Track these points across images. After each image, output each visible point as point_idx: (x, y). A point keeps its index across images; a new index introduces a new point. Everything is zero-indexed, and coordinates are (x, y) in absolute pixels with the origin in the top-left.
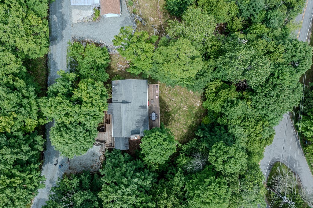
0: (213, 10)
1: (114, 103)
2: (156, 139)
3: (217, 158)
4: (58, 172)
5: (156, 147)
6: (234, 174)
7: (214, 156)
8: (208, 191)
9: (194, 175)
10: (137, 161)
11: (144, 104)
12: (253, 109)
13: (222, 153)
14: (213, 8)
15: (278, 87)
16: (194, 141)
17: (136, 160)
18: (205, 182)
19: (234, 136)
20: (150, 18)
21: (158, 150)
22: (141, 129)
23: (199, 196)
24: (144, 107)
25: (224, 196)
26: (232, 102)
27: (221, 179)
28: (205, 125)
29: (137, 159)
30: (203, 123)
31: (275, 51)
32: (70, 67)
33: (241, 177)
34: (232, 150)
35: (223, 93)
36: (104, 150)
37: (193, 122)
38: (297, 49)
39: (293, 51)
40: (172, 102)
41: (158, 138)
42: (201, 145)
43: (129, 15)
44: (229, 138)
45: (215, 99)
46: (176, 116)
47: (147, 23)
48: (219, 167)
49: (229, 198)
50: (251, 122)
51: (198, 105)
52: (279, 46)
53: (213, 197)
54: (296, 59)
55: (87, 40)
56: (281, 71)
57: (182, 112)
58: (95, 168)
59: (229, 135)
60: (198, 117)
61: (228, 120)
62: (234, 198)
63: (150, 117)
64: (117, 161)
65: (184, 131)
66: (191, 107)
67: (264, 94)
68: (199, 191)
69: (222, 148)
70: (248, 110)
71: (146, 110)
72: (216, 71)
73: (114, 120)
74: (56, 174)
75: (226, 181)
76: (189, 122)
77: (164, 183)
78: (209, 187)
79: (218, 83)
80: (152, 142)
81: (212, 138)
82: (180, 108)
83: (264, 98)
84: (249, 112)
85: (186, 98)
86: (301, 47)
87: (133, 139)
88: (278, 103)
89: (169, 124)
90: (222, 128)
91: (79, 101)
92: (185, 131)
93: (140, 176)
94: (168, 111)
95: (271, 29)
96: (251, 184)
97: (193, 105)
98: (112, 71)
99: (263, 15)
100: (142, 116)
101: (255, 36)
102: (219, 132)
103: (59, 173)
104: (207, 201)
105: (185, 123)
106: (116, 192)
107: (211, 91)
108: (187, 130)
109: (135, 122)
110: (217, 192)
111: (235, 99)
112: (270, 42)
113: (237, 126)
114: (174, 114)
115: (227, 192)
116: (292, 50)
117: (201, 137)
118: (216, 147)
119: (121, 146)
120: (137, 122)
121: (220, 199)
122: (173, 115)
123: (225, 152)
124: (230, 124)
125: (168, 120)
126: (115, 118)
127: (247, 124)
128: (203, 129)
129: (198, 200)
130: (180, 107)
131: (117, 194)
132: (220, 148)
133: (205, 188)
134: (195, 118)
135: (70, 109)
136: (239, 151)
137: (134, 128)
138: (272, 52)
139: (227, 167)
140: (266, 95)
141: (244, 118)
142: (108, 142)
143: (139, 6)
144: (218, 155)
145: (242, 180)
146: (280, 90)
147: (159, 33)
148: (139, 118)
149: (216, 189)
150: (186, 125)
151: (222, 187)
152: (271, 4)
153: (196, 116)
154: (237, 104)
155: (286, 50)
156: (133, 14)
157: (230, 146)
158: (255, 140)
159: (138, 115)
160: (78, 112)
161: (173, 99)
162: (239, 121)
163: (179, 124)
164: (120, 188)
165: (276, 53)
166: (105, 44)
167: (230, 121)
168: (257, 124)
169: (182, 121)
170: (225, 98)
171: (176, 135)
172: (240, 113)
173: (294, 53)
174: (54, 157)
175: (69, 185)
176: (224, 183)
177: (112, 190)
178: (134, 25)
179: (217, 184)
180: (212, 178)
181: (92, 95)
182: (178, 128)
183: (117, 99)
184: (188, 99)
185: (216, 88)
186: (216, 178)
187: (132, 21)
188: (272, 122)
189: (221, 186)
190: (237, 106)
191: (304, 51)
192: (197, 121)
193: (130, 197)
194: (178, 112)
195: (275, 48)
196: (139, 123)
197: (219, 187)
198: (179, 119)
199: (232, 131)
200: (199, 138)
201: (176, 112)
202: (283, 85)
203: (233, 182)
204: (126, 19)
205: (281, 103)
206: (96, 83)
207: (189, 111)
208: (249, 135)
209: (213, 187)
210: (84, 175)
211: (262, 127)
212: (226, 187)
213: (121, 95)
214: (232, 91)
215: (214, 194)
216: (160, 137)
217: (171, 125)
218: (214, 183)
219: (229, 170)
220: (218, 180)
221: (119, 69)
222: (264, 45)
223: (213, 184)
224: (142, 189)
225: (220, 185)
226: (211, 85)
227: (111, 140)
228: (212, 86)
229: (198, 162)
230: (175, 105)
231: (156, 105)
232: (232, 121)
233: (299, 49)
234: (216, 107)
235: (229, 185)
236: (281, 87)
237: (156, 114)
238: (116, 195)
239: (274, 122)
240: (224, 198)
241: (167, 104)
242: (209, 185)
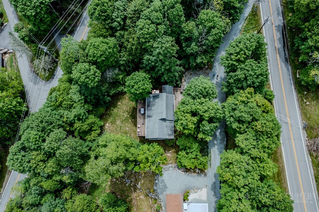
1: (173, 121)
3: (94, 75)
4: (216, 71)
6: (83, 62)
7: (97, 76)
8: (103, 51)
9: (113, 64)
10: (155, 76)
11: (149, 119)
12: (62, 115)
13: (90, 77)
14: (87, 204)
15: (40, 129)
16: (112, 92)
17: (156, 77)
18: (105, 58)
19: (80, 94)
20: (143, 197)
22: (152, 99)
23: (110, 48)
24: (149, 116)
25: (91, 47)
26: (79, 119)
27: (92, 60)
28: (103, 107)
29: (156, 78)
30: (104, 109)
31: (38, 162)
32: (208, 151)
33: (77, 61)
34: (82, 79)
35: (85, 127)
36: (182, 86)
37: (112, 110)
38: (20, 162)
39: (24, 160)
40: (128, 126)
42: (106, 88)
43: (160, 197)
44: (84, 92)
45: (92, 124)
46: (126, 115)
47: (146, 193)
48: (93, 67)
49: (87, 46)
50: (65, 104)
51: (107, 125)
52: (35, 165)
53: (99, 46)
54: (23, 153)
55: (195, 174)
56: (37, 142)
57: (121, 118)
58: (188, 73)
59: (84, 95)
60: (108, 114)
61: (83, 106)
62: (84, 46)
63: (145, 111)
65: (120, 103)
66: (113, 123)
67: (53, 125)
68: (109, 51)
69: (90, 81)
70: (67, 114)
71: (148, 115)
72: (89, 147)
73: (172, 107)
74: (217, 70)
75: (89, 58)
76: (115, 110)
77: (135, 59)
78: (101, 53)
79: (89, 138)
81: (98, 93)
82: (122, 122)
83: (53, 121)
84: (66, 112)
85: (117, 130)
86: (17, 163)
87: (157, 91)
88: (42, 117)
89: (132, 109)
90: (89, 100)
92: (119, 103)
93: (151, 63)
94: (132, 119)
95: (39, 185)
96: (71, 55)
97: (112, 124)
98: (176, 150)
99: (44, 199)
100: (151, 110)
101: (54, 178)
102: (92, 98)
103: (216, 70)
104: (104, 44)
105: (119, 110)
106: (166, 48)
107: (95, 132)
108: (118, 104)
109: (156, 104)
110: (96, 50)
111: (76, 121)
112: (42, 171)
113: (77, 101)
114: (127, 116)
115: (89, 50)
116: (24, 162)
117: (106, 95)
118: (94, 83)
119: (168, 87)
120: (155, 104)
121: (94, 45)
122: (128, 116)
123: (88, 78)
124: (82, 103)
125: (133, 112)
126: (172, 109)
127: (69, 102)
128: (105, 102)
129: (110, 45)
130: (122, 123)
131: (165, 47)
132: (92, 81)
133: (105, 53)
134: (111, 114)
136: (77, 78)
137: (157, 100)
138: (41, 161)
139: (87, 67)
140: (51, 124)
141: (70, 108)
142: (179, 93)
143: (151, 207)
144: (93, 76)
145: (77, 59)
146: (39, 127)
147: (136, 184)
148: (153, 108)
149: (97, 52)
150: (119, 108)
151: (92, 53)
152: (35, 210)
153: (110, 115)
154: (75, 117)
155: (29, 162)
156: (157, 198)
157: (84, 82)
158: (64, 90)
159: (153, 110)
161: (127, 128)
162: (75, 105)
163: (124, 109)
164: (164, 51)
165: (38, 160)
166: (180, 171)
167: (82, 105)
168: (61, 103)
169: (122, 111)
170: (84, 123)
171: (127, 100)
172: (73, 110)
173: (23, 158)
174: (219, 82)
175: (203, 58)
176: (90, 57)
177: (169, 50)
178: (155, 188)
179: (96, 56)
180: (99, 60)
182: (125, 106)
183: (170, 123)
184: (115, 129)
185: (91, 134)
186: (96, 60)
187: (157, 191)
188: (48, 104)
189: (93, 54)
190: (75, 114)
191: (14, 160)
192: (110, 112)
193: (157, 46)
194: (124, 119)
195: (38, 165)
196: (153, 104)
197: (94, 53)
198: (124, 113)
199: (81, 97)
200: (108, 96)
201: (126, 119)
202: (36, 130)
203: (84, 57)
204: (162, 193)
205: (40, 117)
207: (115, 120)
208: (68, 94)
209: (99, 53)
210: (193, 65)
211: (57, 100)
212: (89, 54)
213: (166, 126)
214: (78, 128)
215: (98, 48)
217: (130, 108)
218: (98, 56)
219: (86, 65)
220: (95, 59)
221: (170, 152)
222: (47, 168)
223: (99, 55)
224: (150, 53)
225: (94, 55)
226: (95, 137)
227: (177, 94)
228: (94, 135)
229: (110, 74)
230: (127, 124)
231: (139, 120)
232: (80, 106)
234: (92, 119)
235: (87, 55)
236: (38, 128)
237: (140, 113)
238: (166, 46)
239: (47, 104)
240: (91, 46)
241: (133, 125)
242: (101, 55)
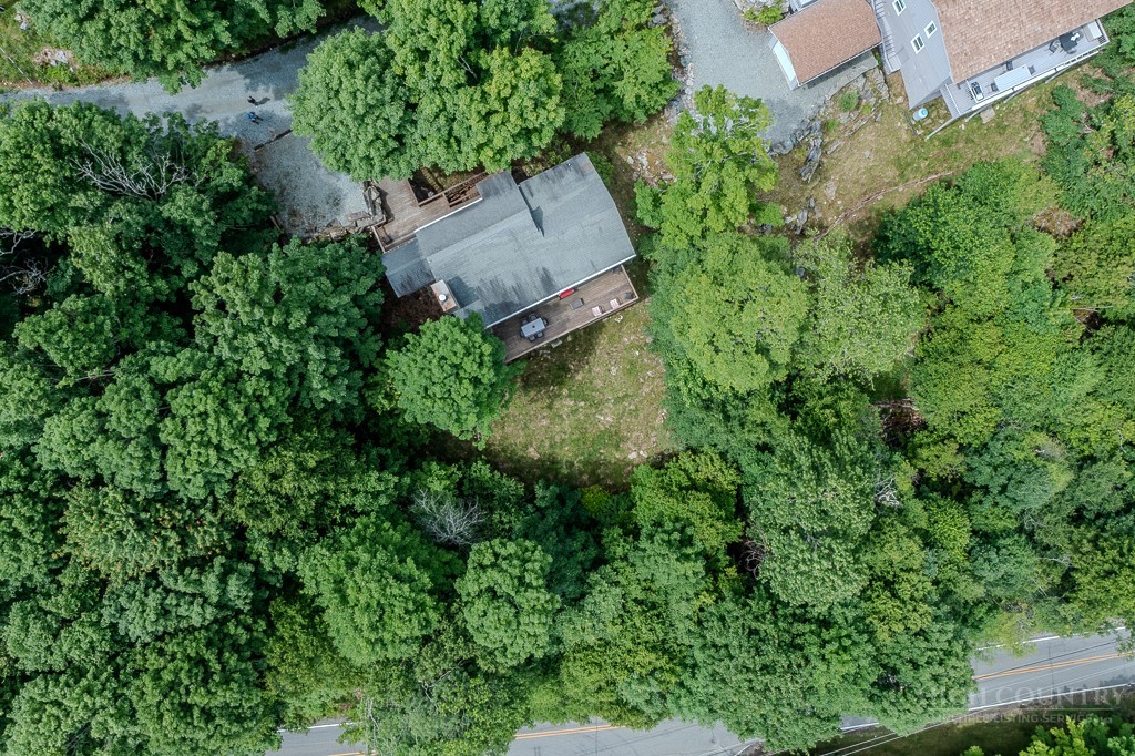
0: (946, 360)
1: (520, 188)
2: (468, 353)
3: (493, 565)
4: (232, 119)
5: (443, 362)
6: (468, 639)
7: (496, 555)
8: (379, 581)
9: (409, 528)
10: (373, 338)
11: (557, 280)
12: (696, 619)
13: (516, 572)
14: (951, 358)
15: (796, 657)
16: (513, 486)
17: (374, 333)
18: (402, 561)
19: (583, 596)
20: (830, 183)
21: (437, 374)
22: (477, 306)
23: (351, 564)
24: (548, 283)
25: (387, 637)
26: (687, 541)
27: (436, 608)
28: (579, 502)
29: (379, 335)
30: (583, 495)
31: (904, 602)
32: (569, 10)
33: (470, 667)
34: (538, 599)
35: (701, 504)
36: (361, 225)
37: (571, 465)
38: (940, 664)
39: (929, 653)
40: (604, 369)
41: (471, 357)
42: (510, 514)
43: (810, 113)
44: (571, 584)
45: (673, 492)
46: (565, 404)
47: (812, 180)
48: (468, 585)
49: (391, 655)
50: (651, 630)
51: (633, 456)
52: (924, 608)
53: (369, 606)
54: (907, 674)
55: (676, 20)
56: (847, 642)
57: (587, 416)
58: (294, 226)
59: (581, 580)
60: (593, 473)
61: (625, 558)
62: (395, 671)
63: (526, 317)
64: (347, 274)
65: (531, 450)
66: (615, 437)
67: (754, 625)
68: (365, 557)
69: (529, 566)
70: (684, 603)
71: (543, 293)
72: (760, 454)
73: (468, 213)
74: (224, 116)
75: (435, 625)
76: (566, 454)
77: (344, 446)
78: (391, 581)
79: (726, 479)
80: (454, 343)
81: (546, 533)
82: (597, 405)
83: (740, 631)
84: (681, 610)
85: (637, 410)
86: (952, 673)
87: (435, 291)
88: (746, 680)
89: (532, 393)
90: (593, 552)
91: (477, 76)
92: (533, 453)
93: (336, 363)
94: (569, 370)
95: (967, 564)
96: (461, 701)
97: (623, 439)
98: (615, 143)
99: (1000, 525)
100: (518, 290)
101: (923, 524)
102: (576, 545)
103: (229, 122)
104: (349, 591)
105: (557, 439)
106: (253, 303)
107: (692, 470)
108: (537, 456)
109: (489, 276)
110: (387, 609)
111: (699, 546)
112: (924, 575)
113: (618, 590)
114: (569, 396)
115: (404, 641)
116: (931, 650)
117: (535, 506)
118: (527, 550)
119: (396, 269)
120: (491, 282)
121: (373, 628)
122: (565, 392)
123: (521, 579)
124: (615, 570)
125: (543, 383)
126: (475, 210)
127: (637, 620)
128: (561, 500)
129: (339, 567)
130: (601, 402)
131: (248, 309)
132: (525, 561)
133: (384, 568)
134: (586, 463)
135: (441, 57)
136: (544, 619)
137: (472, 282)
138: (894, 595)
139: (480, 605)
140: (753, 632)
141: (654, 606)
142: (391, 229)
143: (855, 133)
144: (504, 565)
145: (461, 672)
146: (790, 666)
147: (798, 232)
148: (509, 283)
149: (396, 603)
150: (551, 446)
151: (410, 620)
152: (1046, 534)
153: (593, 466)
154: (687, 557)
155: (921, 633)
156: (817, 124)
157: (548, 587)
158: (599, 665)
159: (516, 276)
160: (444, 83)
161: (614, 371)
162: (636, 592)
163: (545, 422)
164: (269, 311)
165: (898, 607)
166: (689, 82)
167: (625, 563)
168: (654, 649)
169: (558, 428)
170: (688, 518)
171: (508, 430)
172: (662, 581)
173: (922, 661)
174: (272, 87)
175: (212, 163)
176: (427, 621)
177: (254, 286)
178: (789, 143)
179: (415, 602)
180: (426, 579)
181: (513, 103)
182: (531, 426)
183: (534, 191)
184: (637, 417)
185: (709, 480)
186: (431, 593)
187: (796, 131)
188: (679, 697)
189: (414, 616)
190: (678, 560)
191: (943, 689)
192: (581, 473)
193: (258, 353)
194: (582, 404)
195: (912, 598)
196: (494, 290)
197: (407, 612)
198: (561, 416)
199: (597, 583)
200: (530, 497)
201: (580, 396)
202: (809, 667)
203: (441, 647)
204: (796, 110)
205: (751, 689)
206: (556, 99)
207: (601, 435)
208: (607, 643)
209: (396, 591)
210: (259, 196)
211: (650, 668)
212: (417, 633)
213: (555, 198)
214: (719, 525)
215: (379, 603)
216: (478, 360)
217: (532, 401)
218: (412, 590)
219: (471, 617)
220: (429, 600)
221: (630, 160)
222: (907, 562)
223: (406, 587)
224: (297, 382)
225: (416, 611)
226: (712, 460)
227: (400, 234)
228: (706, 464)
229: (455, 522)
230: (599, 383)
231: (574, 319)
232: (629, 569)
233: (941, 670)
234: (651, 503)
235: (426, 640)
236: (799, 666)
237: (543, 331)
238: (244, 306)
239: (683, 701)
240: (381, 640)
241: (591, 359)
242: (398, 577)
